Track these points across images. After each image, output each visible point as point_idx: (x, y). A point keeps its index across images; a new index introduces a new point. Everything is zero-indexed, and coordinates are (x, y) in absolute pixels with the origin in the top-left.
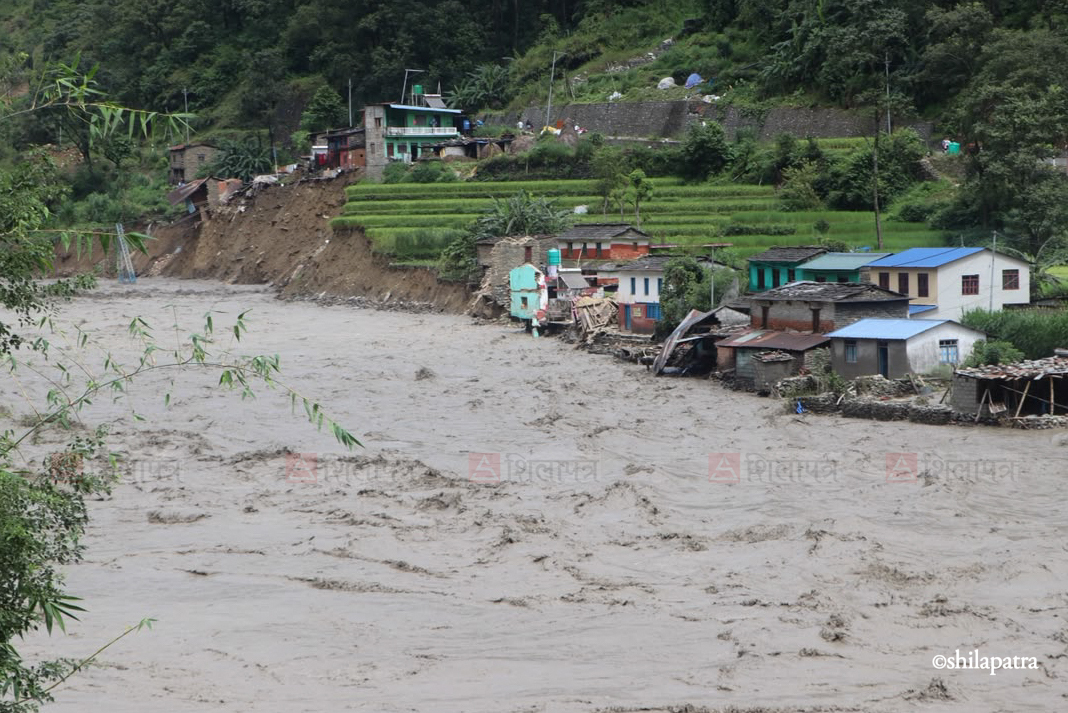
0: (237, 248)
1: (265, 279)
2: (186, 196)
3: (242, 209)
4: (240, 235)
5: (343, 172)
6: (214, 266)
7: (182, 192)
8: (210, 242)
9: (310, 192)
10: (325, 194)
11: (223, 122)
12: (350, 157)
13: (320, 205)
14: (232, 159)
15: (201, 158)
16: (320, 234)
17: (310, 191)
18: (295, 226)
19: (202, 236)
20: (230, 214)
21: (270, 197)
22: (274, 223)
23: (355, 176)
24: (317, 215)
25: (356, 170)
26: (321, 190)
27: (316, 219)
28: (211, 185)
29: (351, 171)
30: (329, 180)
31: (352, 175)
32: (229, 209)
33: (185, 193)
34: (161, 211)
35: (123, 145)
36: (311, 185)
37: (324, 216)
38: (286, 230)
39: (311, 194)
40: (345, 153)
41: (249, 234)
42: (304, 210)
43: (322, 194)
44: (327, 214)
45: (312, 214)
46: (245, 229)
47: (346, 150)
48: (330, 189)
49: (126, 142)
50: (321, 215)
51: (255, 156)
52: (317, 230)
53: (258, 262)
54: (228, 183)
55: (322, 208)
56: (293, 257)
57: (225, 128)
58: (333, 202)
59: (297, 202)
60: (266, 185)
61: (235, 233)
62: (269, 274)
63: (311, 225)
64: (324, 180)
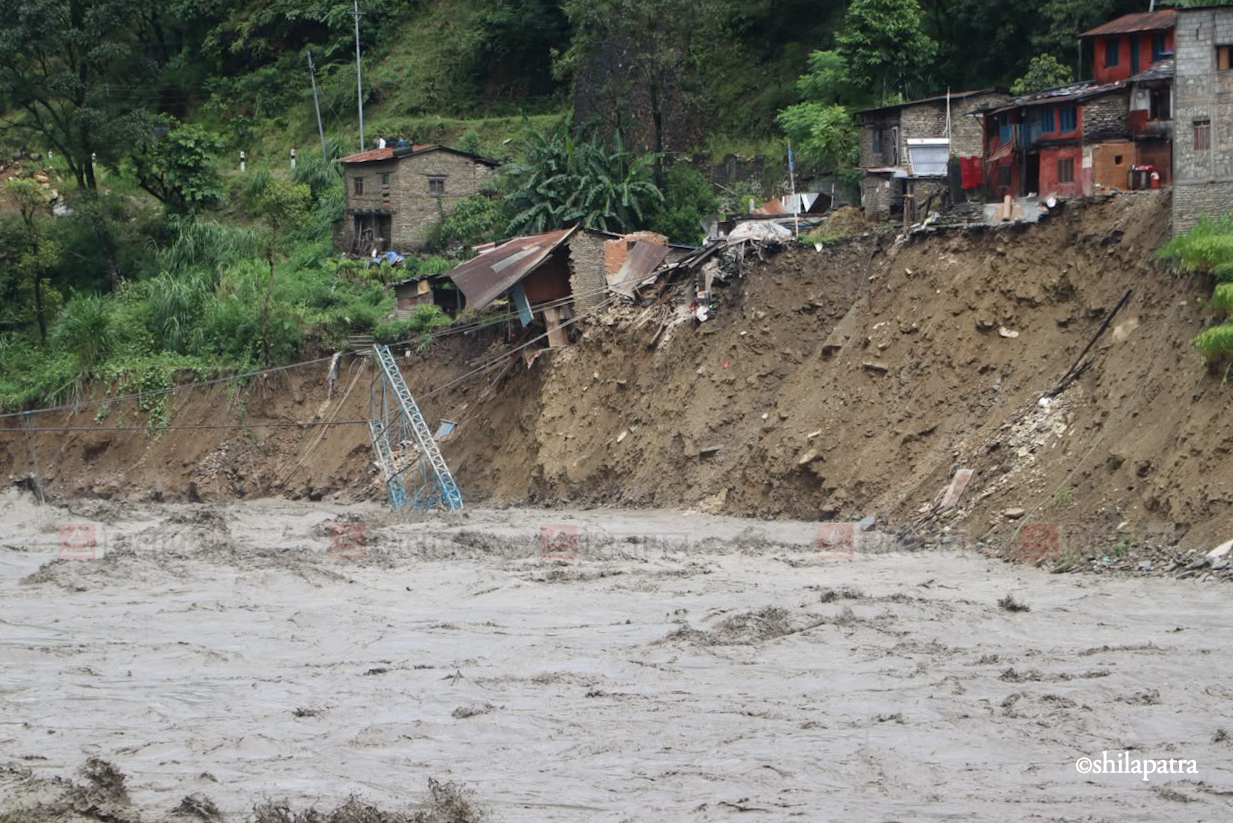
0: (697, 423)
1: (827, 507)
2: (513, 279)
3: (701, 313)
4: (703, 386)
5: (1060, 205)
6: (606, 472)
7: (497, 267)
8: (582, 406)
9: (953, 265)
10: (1004, 269)
11: (405, 98)
12: (1087, 162)
13: (988, 301)
14: (550, 187)
15: (437, 183)
16: (996, 381)
17: (953, 260)
18: (908, 361)
19: (551, 387)
20: (649, 327)
21: (785, 279)
22: (828, 353)
23: (1102, 216)
24: (982, 329)
25: (1107, 199)
26: (990, 258)
27: (979, 339)
28: (582, 249)
29: (1087, 204)
30: (1021, 228)
31: (1091, 214)
32: (645, 315)
33: (512, 269)
34: (362, 325)
35: (190, 151)
36: (954, 243)
37: (1004, 332)
38: (882, 372)
39: (954, 270)
40: (1063, 153)
41: (731, 383)
42: (938, 311)
43: (994, 268)
44: (1011, 327)
45: (967, 323)
46: (714, 365)
47: (1076, 143)
48: (1020, 253)
49: (198, 143)
50: (995, 326)
51: (616, 179)
52: (984, 370)
53: (805, 459)
54: (631, 245)
55: (996, 309)
56: (916, 447)
57: (413, 112)
58: (1034, 292)
59: (907, 292)
60: (774, 249)
61: (682, 380)
62: (841, 493)
63: (963, 356)
64: (1006, 229)
